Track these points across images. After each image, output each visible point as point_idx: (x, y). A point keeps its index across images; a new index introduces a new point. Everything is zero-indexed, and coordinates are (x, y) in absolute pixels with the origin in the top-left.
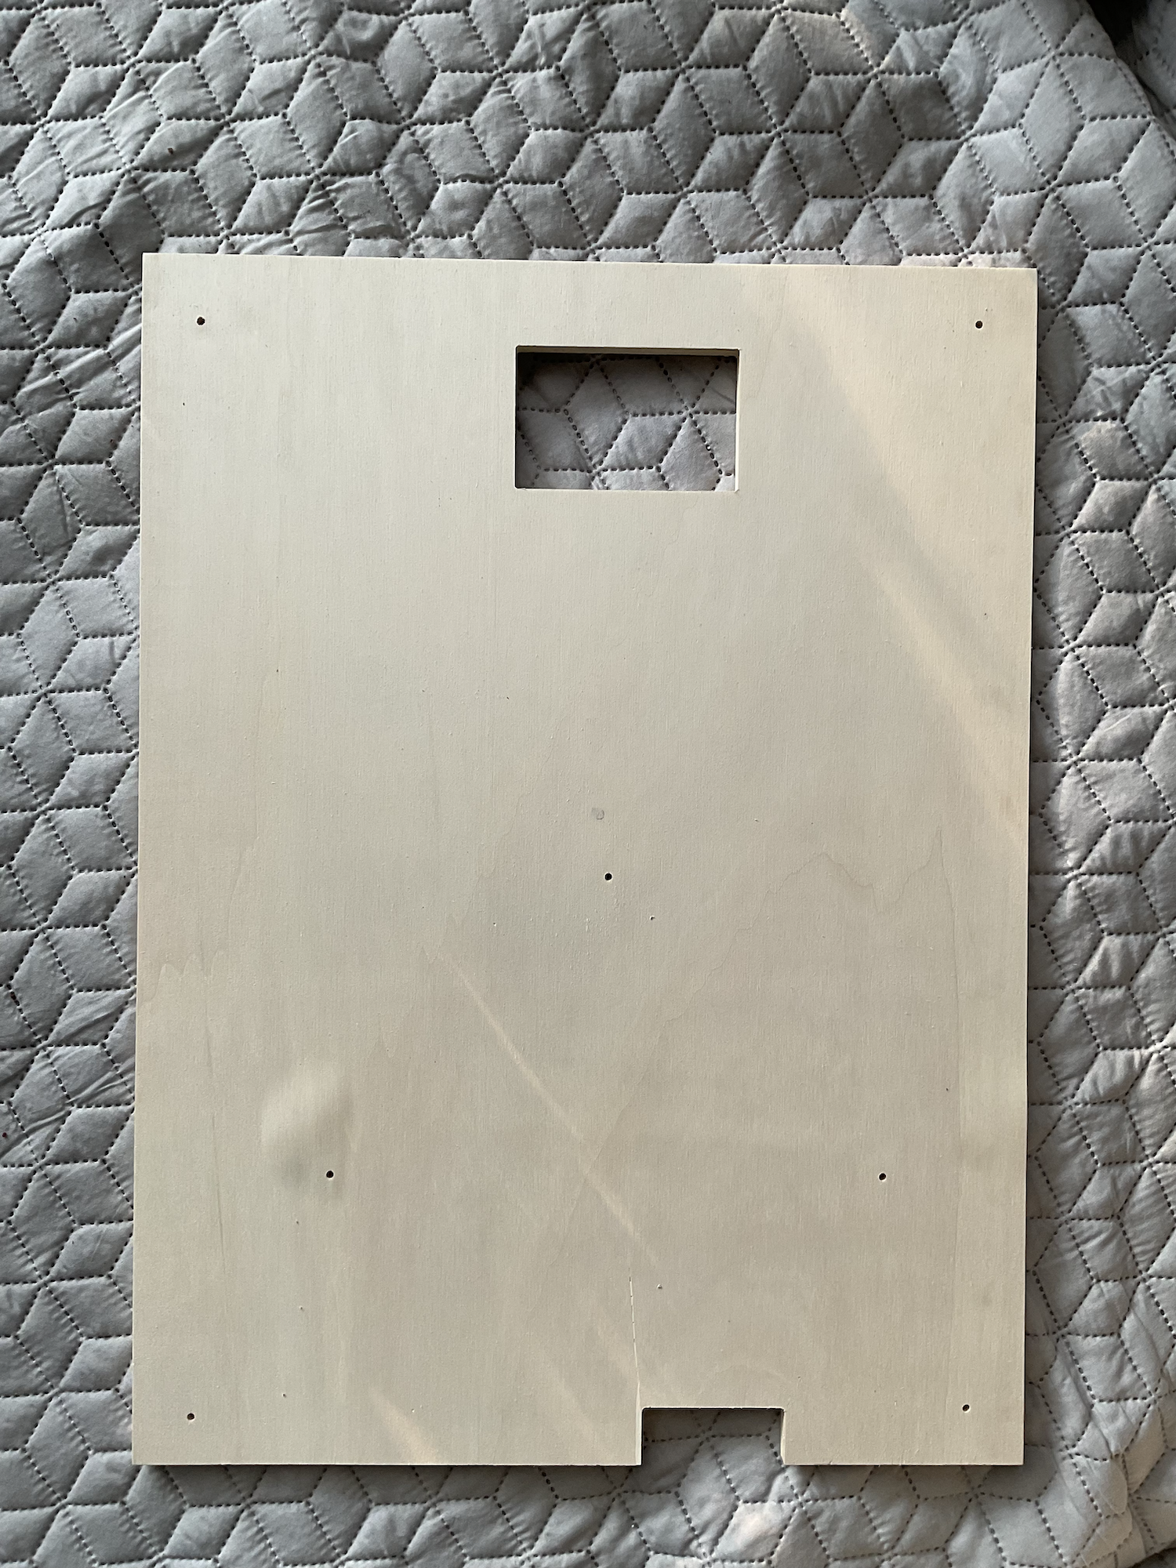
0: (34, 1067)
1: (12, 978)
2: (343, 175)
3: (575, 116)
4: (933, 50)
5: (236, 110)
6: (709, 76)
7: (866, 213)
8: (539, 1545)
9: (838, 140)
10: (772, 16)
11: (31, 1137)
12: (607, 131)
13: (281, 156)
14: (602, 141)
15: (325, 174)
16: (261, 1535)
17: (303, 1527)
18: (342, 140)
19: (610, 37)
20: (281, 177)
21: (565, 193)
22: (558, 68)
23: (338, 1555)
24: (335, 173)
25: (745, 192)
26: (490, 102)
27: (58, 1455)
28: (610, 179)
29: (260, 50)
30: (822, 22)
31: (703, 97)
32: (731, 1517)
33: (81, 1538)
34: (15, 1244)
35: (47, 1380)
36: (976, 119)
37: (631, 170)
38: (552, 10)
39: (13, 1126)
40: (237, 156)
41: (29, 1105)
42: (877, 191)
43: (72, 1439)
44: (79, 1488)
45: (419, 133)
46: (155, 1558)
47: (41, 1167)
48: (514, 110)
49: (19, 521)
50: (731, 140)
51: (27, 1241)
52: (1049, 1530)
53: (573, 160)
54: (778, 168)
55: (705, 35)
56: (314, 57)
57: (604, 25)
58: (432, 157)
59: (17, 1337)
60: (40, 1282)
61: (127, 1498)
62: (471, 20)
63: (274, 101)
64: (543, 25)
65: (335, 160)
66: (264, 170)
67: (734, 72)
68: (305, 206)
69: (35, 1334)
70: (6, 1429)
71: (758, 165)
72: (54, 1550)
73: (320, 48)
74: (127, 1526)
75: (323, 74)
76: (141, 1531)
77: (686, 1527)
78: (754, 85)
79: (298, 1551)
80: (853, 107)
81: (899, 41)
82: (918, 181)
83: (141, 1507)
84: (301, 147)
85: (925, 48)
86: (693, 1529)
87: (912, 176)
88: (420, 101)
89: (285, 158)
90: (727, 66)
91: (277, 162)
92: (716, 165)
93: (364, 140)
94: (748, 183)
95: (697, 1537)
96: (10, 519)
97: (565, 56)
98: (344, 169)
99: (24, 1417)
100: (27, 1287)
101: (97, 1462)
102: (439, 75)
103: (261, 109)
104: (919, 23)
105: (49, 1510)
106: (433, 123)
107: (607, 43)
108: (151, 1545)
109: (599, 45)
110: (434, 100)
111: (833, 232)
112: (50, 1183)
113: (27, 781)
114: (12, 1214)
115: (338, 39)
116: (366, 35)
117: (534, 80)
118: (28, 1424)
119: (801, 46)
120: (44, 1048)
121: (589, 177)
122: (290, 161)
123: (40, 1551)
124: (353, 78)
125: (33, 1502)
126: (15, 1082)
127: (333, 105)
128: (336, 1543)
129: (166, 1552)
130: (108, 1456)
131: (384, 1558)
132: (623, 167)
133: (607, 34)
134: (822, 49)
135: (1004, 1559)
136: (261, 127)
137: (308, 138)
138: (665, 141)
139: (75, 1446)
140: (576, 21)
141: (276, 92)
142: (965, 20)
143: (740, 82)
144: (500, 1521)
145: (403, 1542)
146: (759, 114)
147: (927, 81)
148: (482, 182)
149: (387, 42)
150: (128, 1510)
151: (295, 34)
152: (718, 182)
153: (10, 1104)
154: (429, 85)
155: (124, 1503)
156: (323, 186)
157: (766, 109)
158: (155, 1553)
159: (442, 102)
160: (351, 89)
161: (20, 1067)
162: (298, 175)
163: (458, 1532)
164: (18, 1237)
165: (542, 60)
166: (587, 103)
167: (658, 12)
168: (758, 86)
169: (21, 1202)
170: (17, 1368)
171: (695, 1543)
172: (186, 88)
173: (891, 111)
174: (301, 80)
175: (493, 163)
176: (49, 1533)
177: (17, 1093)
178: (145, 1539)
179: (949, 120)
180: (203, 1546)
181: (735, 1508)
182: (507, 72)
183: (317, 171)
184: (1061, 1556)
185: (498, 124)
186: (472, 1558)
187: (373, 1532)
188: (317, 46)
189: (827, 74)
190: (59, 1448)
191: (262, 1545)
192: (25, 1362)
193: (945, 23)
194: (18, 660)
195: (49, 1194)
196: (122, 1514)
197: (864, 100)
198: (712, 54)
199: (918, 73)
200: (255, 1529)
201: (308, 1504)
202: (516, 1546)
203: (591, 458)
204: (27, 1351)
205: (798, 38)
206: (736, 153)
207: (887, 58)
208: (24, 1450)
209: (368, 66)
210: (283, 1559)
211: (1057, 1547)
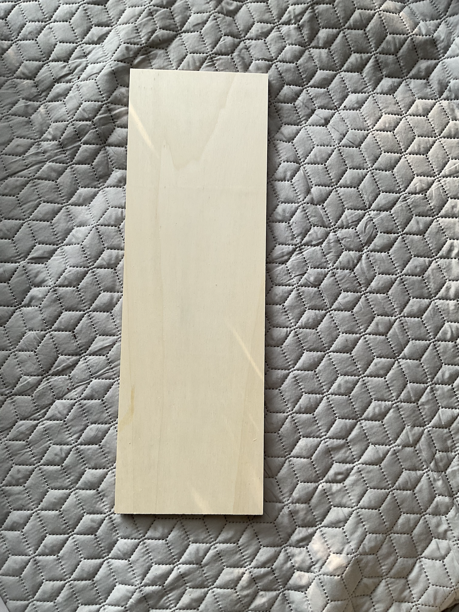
0: (80, 363)
1: (75, 329)
2: (219, 55)
3: (303, 42)
4: (432, 28)
5: (183, 29)
6: (351, 32)
7: (404, 84)
8: (253, 564)
9: (395, 58)
10: (376, 13)
11: (76, 389)
12: (313, 48)
13: (198, 46)
14: (311, 51)
15: (213, 54)
16: (147, 552)
17: (164, 550)
18: (220, 43)
19: (318, 16)
20: (197, 53)
21: (298, 67)
22: (298, 25)
23: (176, 562)
24: (217, 54)
25: (361, 73)
26: (273, 34)
27: (73, 514)
28: (313, 64)
29: (194, 9)
30: (393, 16)
31: (349, 39)
32: (327, 559)
33: (78, 548)
34: (65, 430)
35: (71, 484)
36: (446, 53)
37: (321, 62)
38: (298, 4)
39: (70, 384)
40: (182, 45)
41: (77, 377)
42: (408, 76)
43: (79, 508)
44: (79, 528)
45: (247, 43)
46: (105, 558)
47: (79, 401)
48: (282, 38)
49: (92, 165)
50: (358, 55)
51: (70, 429)
52: (447, 572)
53: (301, 56)
54: (373, 66)
55: (352, 18)
56: (213, 13)
57: (317, 11)
58: (251, 51)
59: (62, 466)
60: (74, 445)
61: (97, 533)
62: (268, 6)
63: (197, 27)
64: (295, 9)
65: (217, 49)
66: (191, 50)
67: (361, 32)
68: (205, 65)
69: (69, 466)
70: (54, 502)
71: (366, 65)
72: (67, 552)
73: (216, 10)
74: (96, 544)
75: (216, 19)
76: (101, 547)
77: (310, 561)
78: (367, 37)
79: (161, 559)
80: (402, 46)
81: (420, 25)
82: (423, 74)
83: (102, 537)
84: (205, 44)
85: (429, 27)
86: (313, 562)
87: (421, 72)
88: (248, 32)
89: (200, 47)
90: (358, 29)
91: (196, 48)
92: (351, 63)
93: (228, 43)
94: (362, 70)
95: (314, 565)
96: (89, 164)
97: (302, 21)
98: (219, 52)
99: (61, 498)
100: (69, 447)
101: (87, 518)
102: (256, 23)
103: (192, 29)
104: (427, 19)
105: (67, 536)
106: (252, 40)
107: (317, 18)
108: (104, 553)
109: (314, 18)
110: (253, 32)
111: (392, 89)
112: (82, 407)
113: (86, 257)
114: (66, 418)
115: (222, 8)
116: (232, 8)
117: (289, 28)
118: (62, 501)
119: (385, 24)
120: (84, 356)
121: (307, 62)
122: (201, 48)
123: (61, 552)
124: (226, 22)
125: (61, 532)
126: (72, 368)
127: (218, 30)
128: (175, 557)
129: (110, 556)
130: (92, 516)
131: (194, 564)
132: (319, 61)
133: (317, 15)
134: (392, 26)
135: (430, 583)
136: (192, 35)
137: (208, 41)
138: (334, 53)
139: (79, 511)
140: (307, 9)
141: (198, 24)
142: (444, 19)
143: (362, 35)
144: (239, 553)
145: (201, 559)
146: (368, 47)
147: (429, 38)
148: (268, 61)
149: (238, 11)
150: (97, 538)
151: (207, 5)
152: (351, 69)
153: (69, 376)
154: (252, 27)
155: (96, 535)
156: (212, 58)
157: (371, 45)
158: (106, 556)
159: (256, 33)
160: (225, 25)
161: (75, 362)
162: (203, 53)
163: (222, 556)
164: (67, 427)
165: (293, 22)
166: (308, 38)
167: (336, 9)
168: (369, 37)
169: (70, 414)
170: (61, 478)
171: (313, 567)
172: (167, 18)
173: (415, 49)
174: (208, 21)
175: (273, 55)
176: (66, 545)
177: (73, 372)
178: (102, 550)
179: (436, 53)
180: (125, 554)
181: (329, 555)
182: (280, 24)
183: (210, 53)
184: (452, 583)
185: (276, 41)
186: (227, 567)
187: (190, 554)
188: (215, 9)
189: (394, 34)
190: (74, 511)
191: (147, 556)
192: (64, 476)
193: (437, 20)
194: (87, 214)
195: (81, 411)
196: (95, 539)
197: (406, 44)
198: (354, 25)
199: (426, 36)
200: (145, 549)
201: (166, 541)
202: (244, 564)
203: (300, 160)
204: (65, 472)
205: (384, 21)
206: (359, 60)
207: (416, 30)
208: (60, 511)
209: (231, 18)
210: (155, 561)
211: (450, 579)
